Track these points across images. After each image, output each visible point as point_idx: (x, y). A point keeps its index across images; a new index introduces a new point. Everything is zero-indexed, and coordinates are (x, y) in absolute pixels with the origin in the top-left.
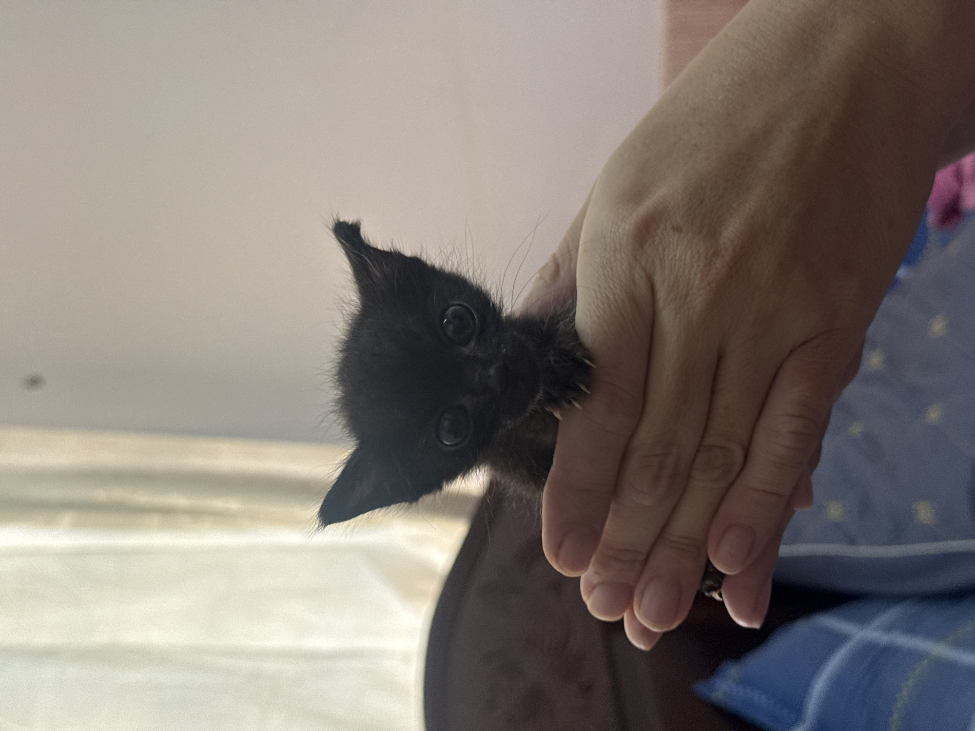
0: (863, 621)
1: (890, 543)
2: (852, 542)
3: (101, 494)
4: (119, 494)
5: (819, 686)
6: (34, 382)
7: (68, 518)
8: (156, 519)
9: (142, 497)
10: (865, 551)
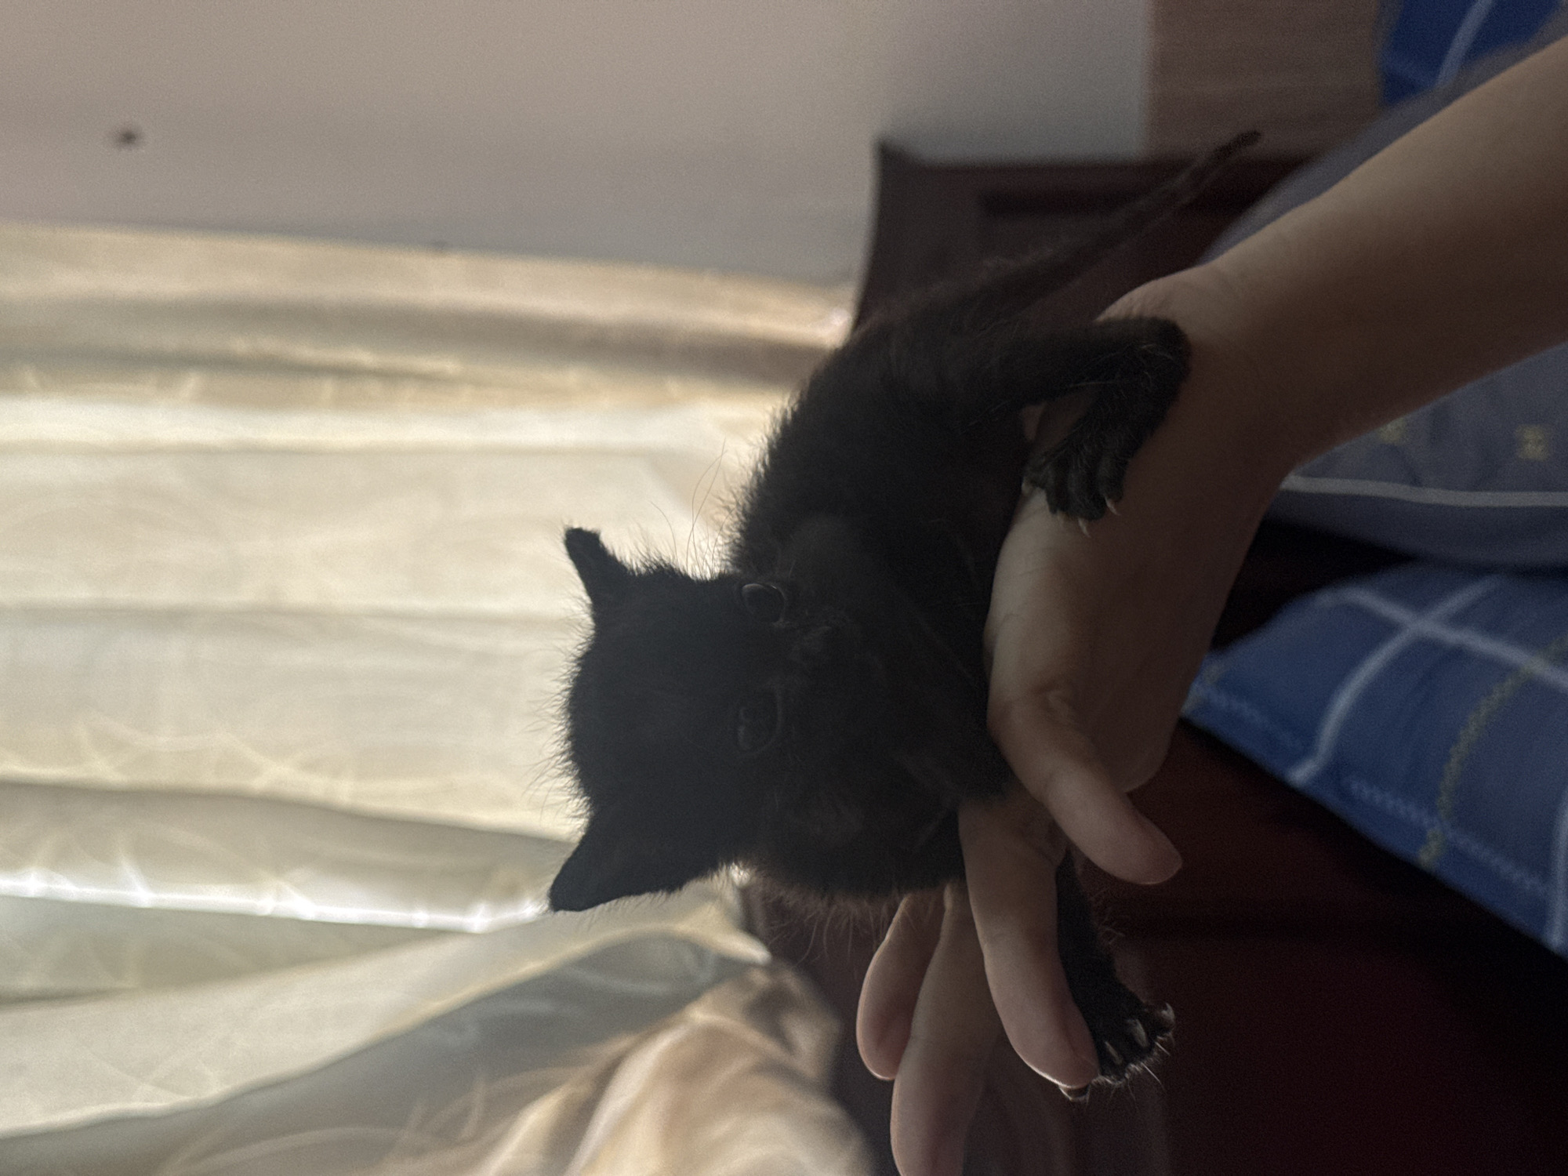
0: (1421, 604)
1: (1475, 487)
2: (1415, 481)
3: (240, 345)
4: (269, 344)
5: (1343, 702)
6: (128, 138)
7: (192, 382)
8: (328, 387)
9: (306, 351)
10: (1433, 496)
